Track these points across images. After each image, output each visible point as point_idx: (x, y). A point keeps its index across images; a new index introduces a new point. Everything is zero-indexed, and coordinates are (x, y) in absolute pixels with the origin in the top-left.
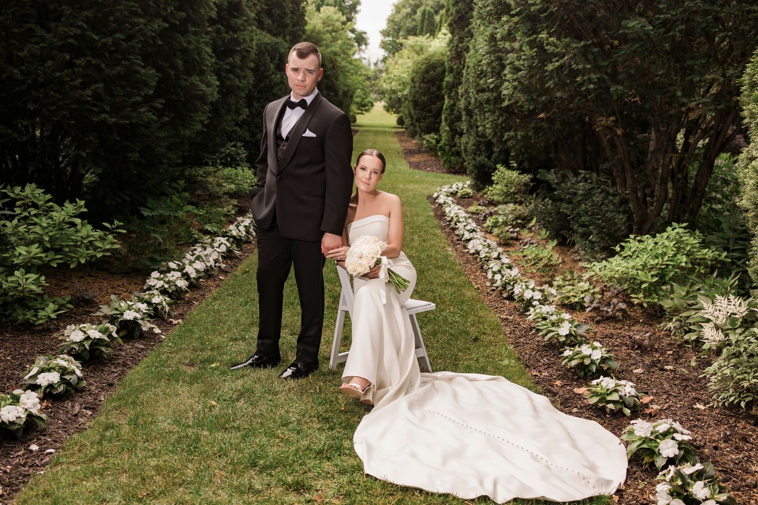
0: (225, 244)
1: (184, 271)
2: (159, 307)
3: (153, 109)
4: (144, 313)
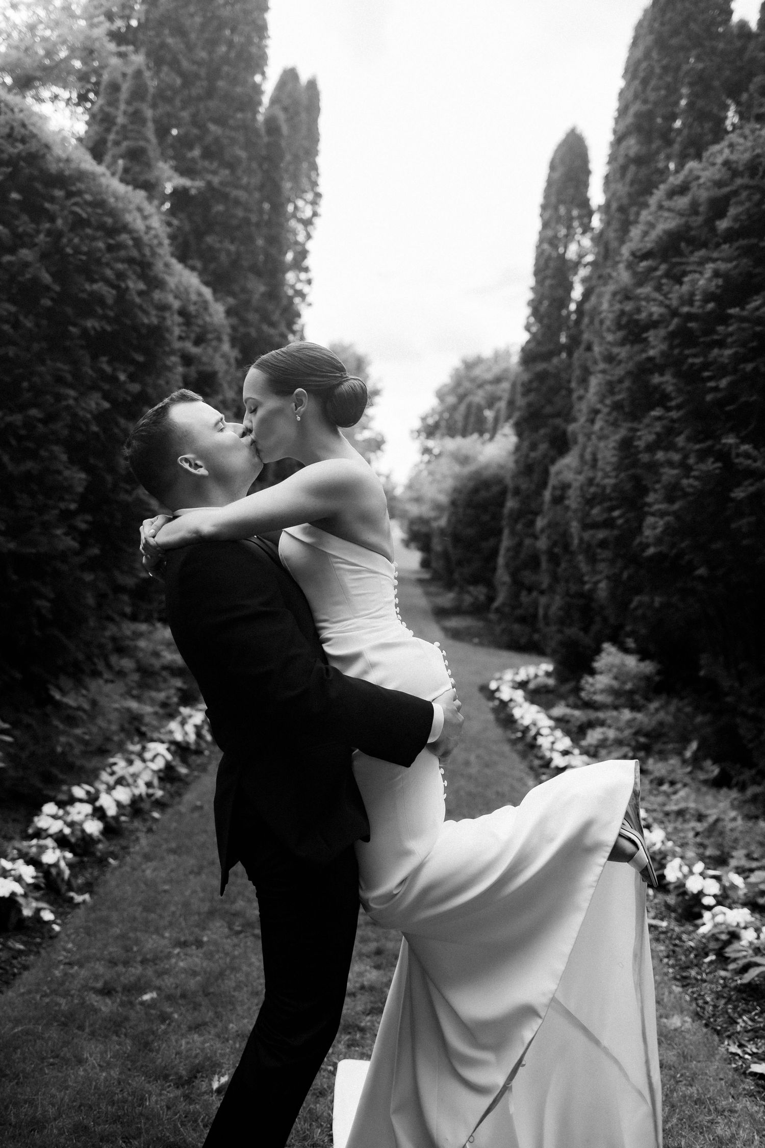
0: (163, 756)
1: (98, 804)
2: (54, 871)
3: (72, 530)
4: (29, 885)
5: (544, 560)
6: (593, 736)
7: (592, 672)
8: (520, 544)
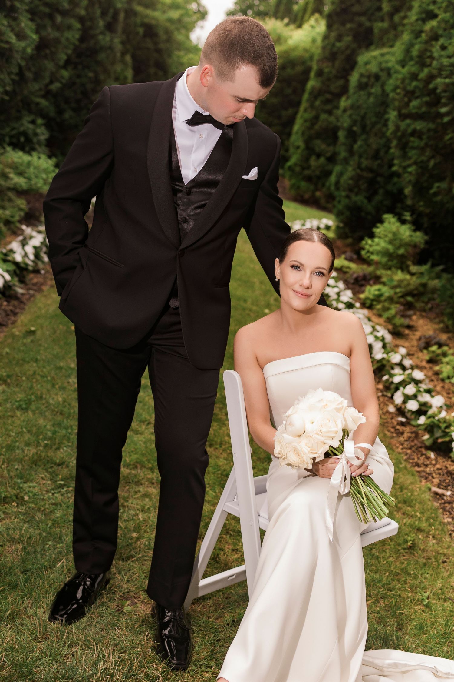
5: (341, 134)
6: (371, 291)
7: (372, 236)
8: (316, 118)
